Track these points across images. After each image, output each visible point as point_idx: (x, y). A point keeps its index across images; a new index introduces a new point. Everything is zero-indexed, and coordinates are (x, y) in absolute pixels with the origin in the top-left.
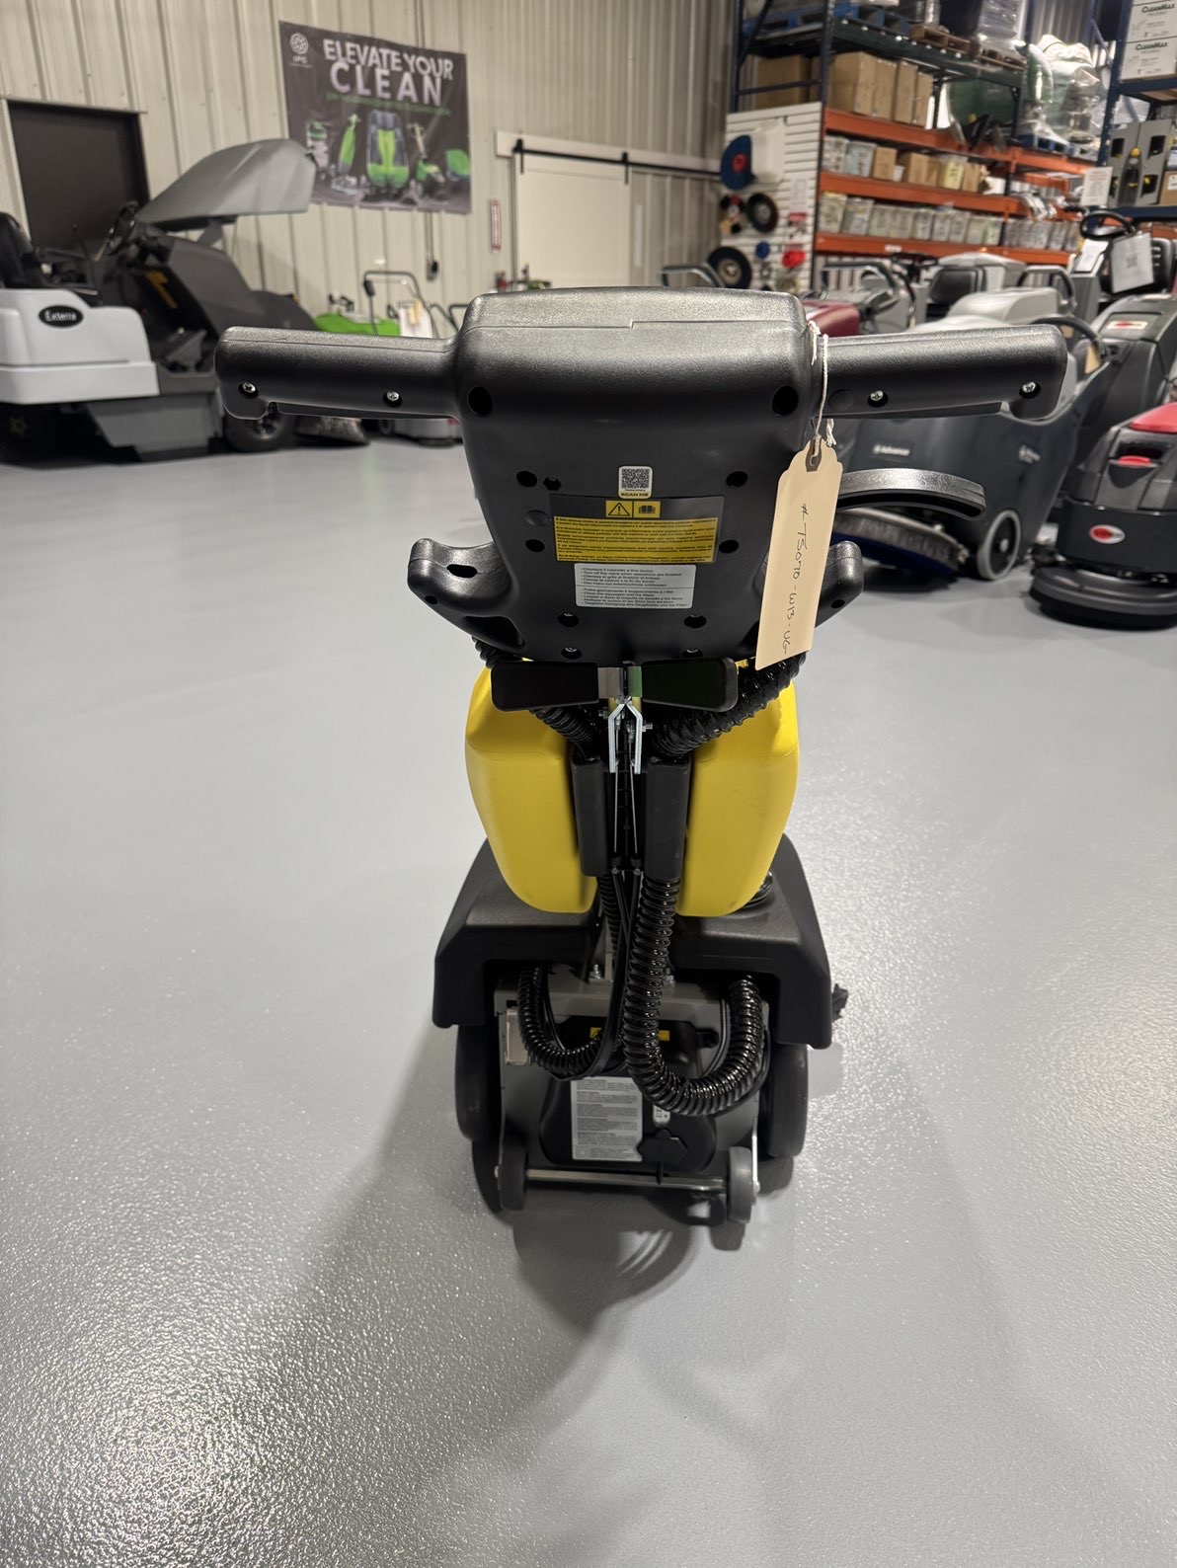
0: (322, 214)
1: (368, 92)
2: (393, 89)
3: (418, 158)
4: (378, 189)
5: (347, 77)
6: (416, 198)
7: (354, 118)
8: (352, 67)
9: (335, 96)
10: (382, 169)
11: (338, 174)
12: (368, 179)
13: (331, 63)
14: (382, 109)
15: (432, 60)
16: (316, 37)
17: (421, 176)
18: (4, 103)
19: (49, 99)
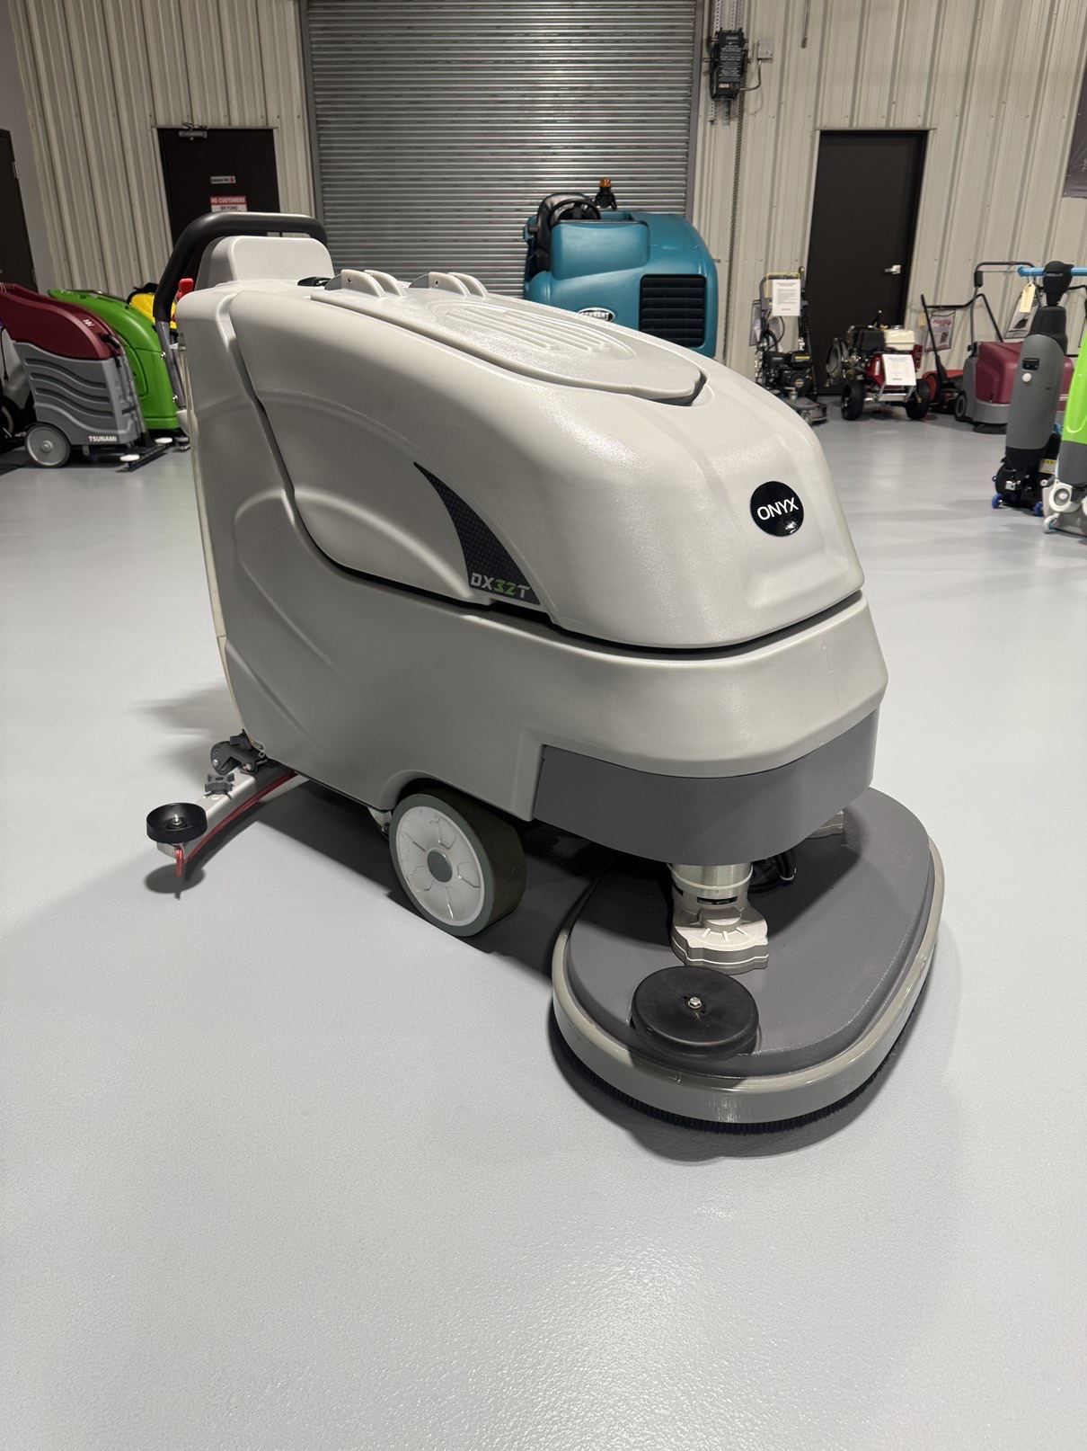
18: (818, 133)
19: (855, 126)
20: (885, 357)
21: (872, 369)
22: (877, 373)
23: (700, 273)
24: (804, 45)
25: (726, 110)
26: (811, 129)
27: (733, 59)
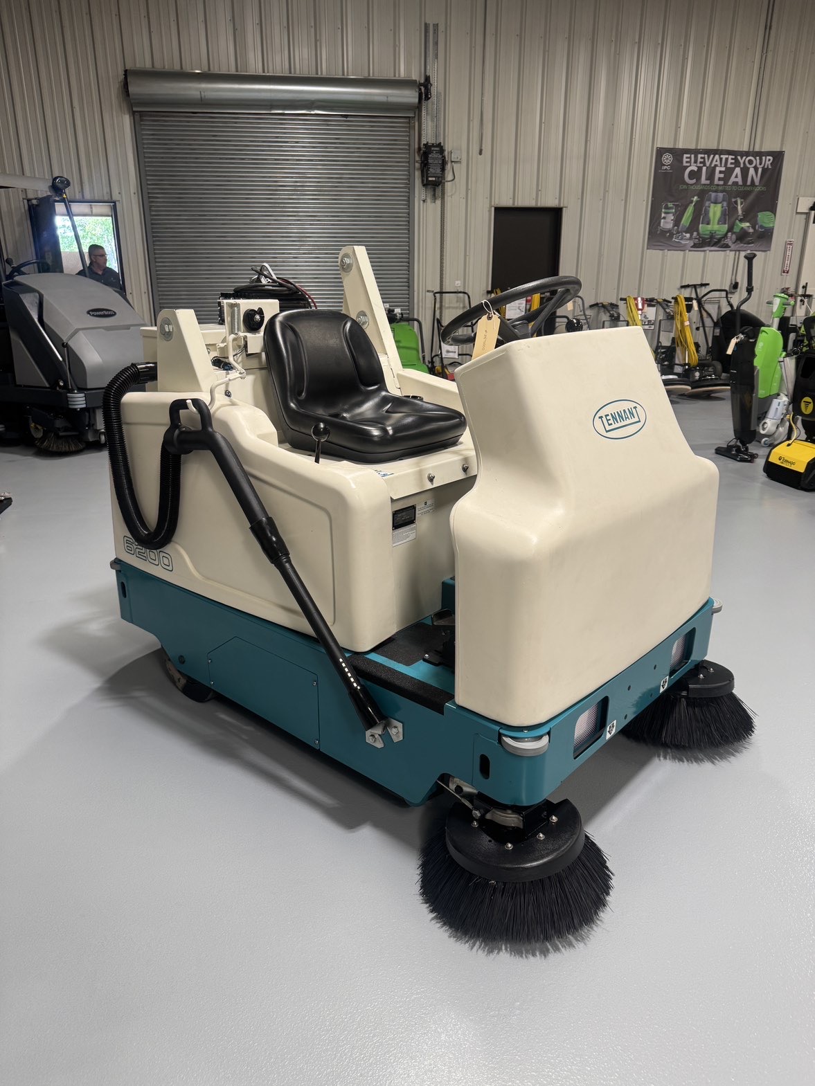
0: (663, 256)
1: (708, 182)
2: (726, 179)
3: (737, 219)
4: (704, 239)
5: (695, 175)
6: (730, 244)
7: (695, 198)
8: (700, 169)
9: (685, 187)
10: (709, 227)
11: (678, 232)
12: (698, 234)
13: (688, 167)
14: (716, 191)
15: (758, 158)
16: (677, 153)
17: (736, 230)
18: (493, 209)
19: (516, 205)
24: (480, 153)
25: (432, 193)
26: (488, 206)
27: (436, 162)
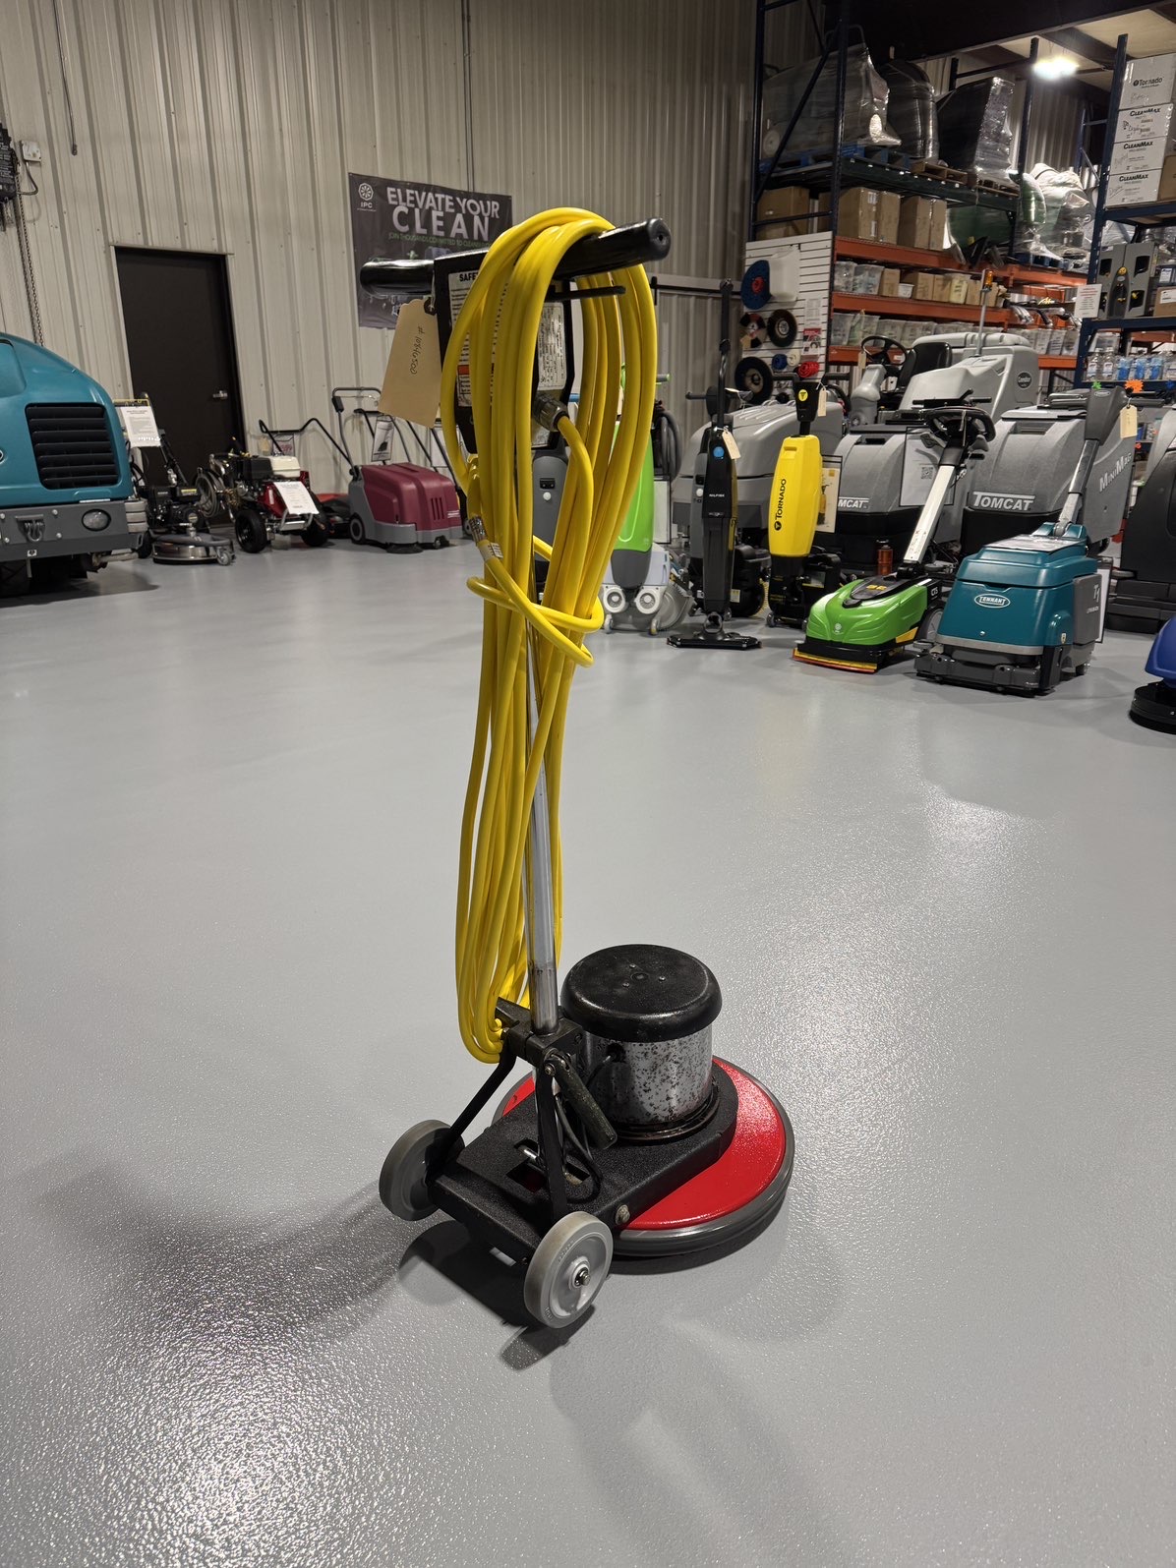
1: (424, 231)
2: (447, 228)
5: (407, 218)
7: (412, 254)
8: (411, 210)
9: (396, 236)
13: (395, 206)
14: (437, 245)
15: (481, 202)
16: (381, 186)
18: (112, 248)
19: (150, 245)
20: (278, 484)
21: (266, 497)
22: (272, 502)
23: (95, 401)
24: (74, 151)
26: (102, 243)
